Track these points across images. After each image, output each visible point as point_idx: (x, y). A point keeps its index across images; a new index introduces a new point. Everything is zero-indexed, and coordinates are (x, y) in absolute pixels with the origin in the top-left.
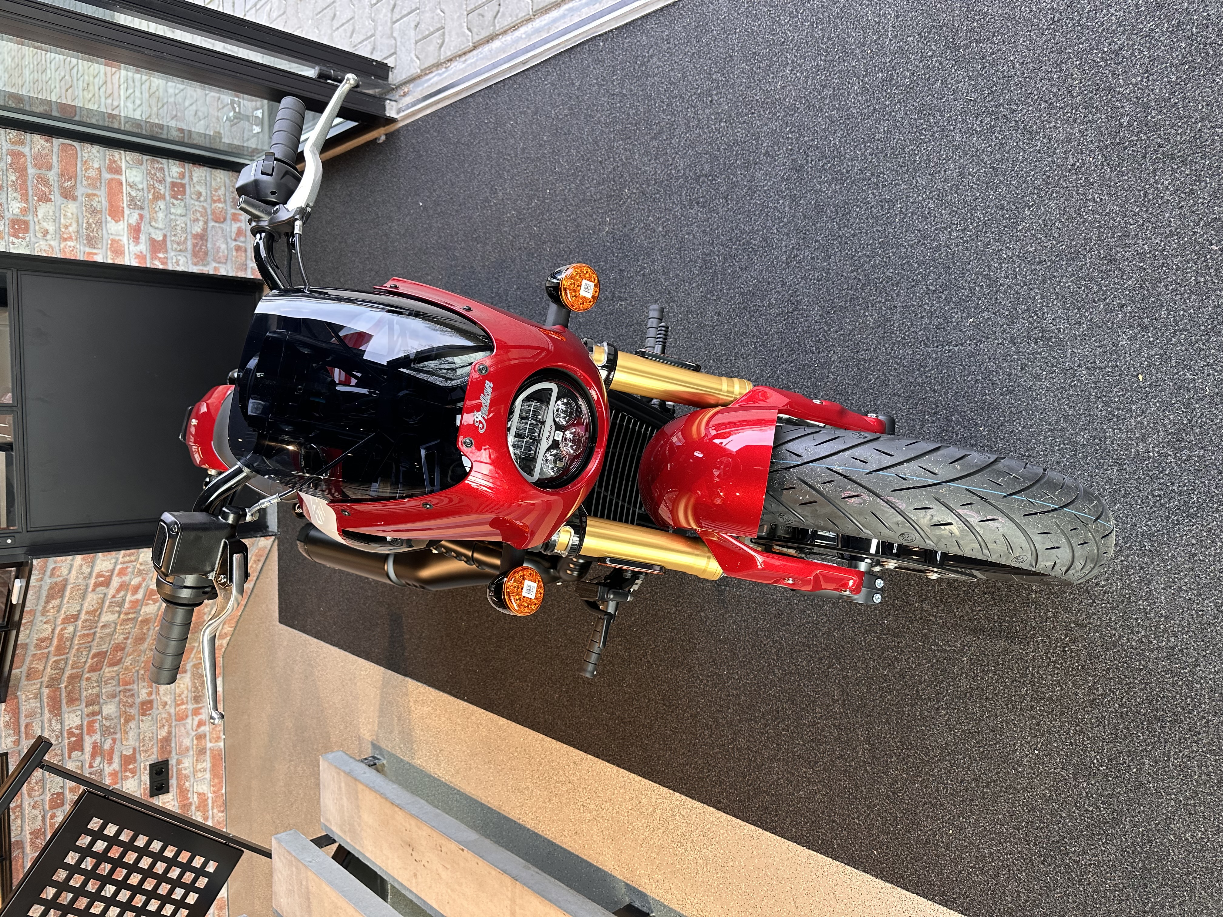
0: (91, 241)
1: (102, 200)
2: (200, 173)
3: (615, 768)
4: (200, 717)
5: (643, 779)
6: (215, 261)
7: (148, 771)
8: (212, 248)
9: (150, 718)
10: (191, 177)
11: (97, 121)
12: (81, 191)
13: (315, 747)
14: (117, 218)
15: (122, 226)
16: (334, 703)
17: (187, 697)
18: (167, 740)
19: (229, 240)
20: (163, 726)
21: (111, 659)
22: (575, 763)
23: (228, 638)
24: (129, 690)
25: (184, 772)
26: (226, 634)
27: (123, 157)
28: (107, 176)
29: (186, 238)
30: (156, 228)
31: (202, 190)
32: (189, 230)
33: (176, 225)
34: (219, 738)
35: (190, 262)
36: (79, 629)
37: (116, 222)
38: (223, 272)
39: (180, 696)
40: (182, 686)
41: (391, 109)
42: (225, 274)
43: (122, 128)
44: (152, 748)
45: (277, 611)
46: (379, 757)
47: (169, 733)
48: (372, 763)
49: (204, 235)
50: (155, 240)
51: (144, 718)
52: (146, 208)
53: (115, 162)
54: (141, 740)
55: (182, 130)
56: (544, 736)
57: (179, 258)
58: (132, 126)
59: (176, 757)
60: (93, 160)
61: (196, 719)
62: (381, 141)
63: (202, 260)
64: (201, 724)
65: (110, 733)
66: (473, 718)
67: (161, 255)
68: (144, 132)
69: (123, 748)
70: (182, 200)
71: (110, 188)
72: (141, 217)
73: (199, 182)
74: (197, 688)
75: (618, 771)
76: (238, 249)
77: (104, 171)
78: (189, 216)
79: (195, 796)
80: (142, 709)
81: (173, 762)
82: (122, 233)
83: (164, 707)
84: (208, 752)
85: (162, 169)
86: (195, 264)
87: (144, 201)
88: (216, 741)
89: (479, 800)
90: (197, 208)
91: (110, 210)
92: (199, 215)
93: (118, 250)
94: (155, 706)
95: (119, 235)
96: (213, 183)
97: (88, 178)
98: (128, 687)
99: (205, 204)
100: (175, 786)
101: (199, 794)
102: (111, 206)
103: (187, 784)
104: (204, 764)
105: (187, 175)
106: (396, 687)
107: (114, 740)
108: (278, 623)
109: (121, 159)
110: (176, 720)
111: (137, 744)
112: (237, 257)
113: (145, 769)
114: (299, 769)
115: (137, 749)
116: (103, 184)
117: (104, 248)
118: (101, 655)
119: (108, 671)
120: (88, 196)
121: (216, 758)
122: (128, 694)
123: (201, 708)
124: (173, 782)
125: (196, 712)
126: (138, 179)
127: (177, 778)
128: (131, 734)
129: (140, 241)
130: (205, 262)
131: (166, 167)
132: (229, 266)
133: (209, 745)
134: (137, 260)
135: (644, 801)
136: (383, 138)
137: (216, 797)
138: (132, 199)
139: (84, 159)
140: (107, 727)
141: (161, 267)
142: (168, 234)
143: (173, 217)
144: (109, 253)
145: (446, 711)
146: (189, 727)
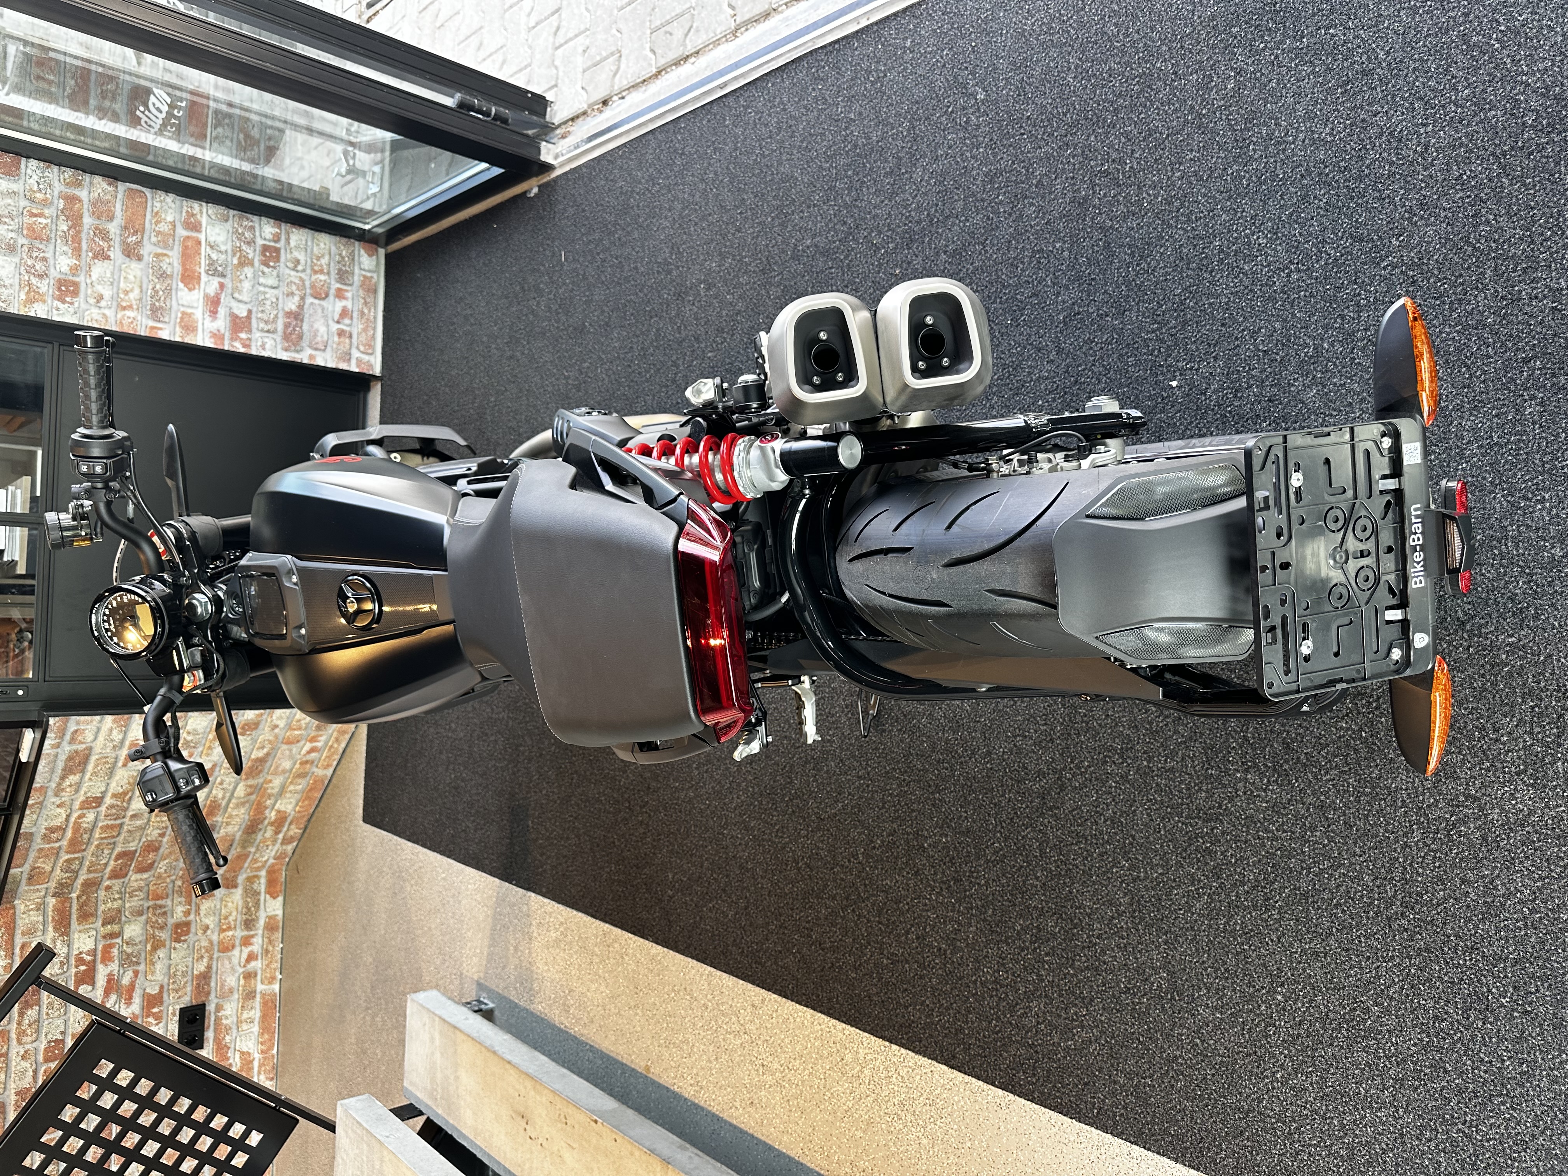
0: (156, 312)
1: (173, 262)
2: (298, 236)
3: (810, 1011)
4: (250, 948)
5: (848, 1027)
6: (310, 347)
7: (177, 1018)
8: (309, 331)
9: (185, 946)
10: (288, 240)
11: (176, 163)
12: (147, 250)
13: (401, 989)
14: (191, 286)
15: (196, 297)
16: (430, 928)
17: (235, 920)
18: (205, 977)
19: (331, 322)
20: (202, 957)
21: (140, 863)
22: (753, 1006)
23: (295, 844)
24: (161, 907)
25: (224, 1021)
26: (292, 837)
27: (204, 210)
28: (181, 232)
29: (276, 316)
30: (240, 301)
31: (301, 257)
32: (280, 306)
33: (266, 299)
34: (273, 978)
35: (279, 347)
36: (102, 817)
37: (190, 290)
38: (320, 361)
39: (226, 918)
40: (230, 904)
41: (548, 153)
42: (322, 364)
43: (206, 173)
44: (185, 987)
45: (361, 806)
46: (486, 1001)
47: (209, 967)
48: (476, 1008)
49: (299, 314)
50: (237, 317)
51: (177, 945)
52: (229, 276)
53: (193, 215)
54: (171, 975)
55: (281, 183)
56: (712, 969)
57: (266, 340)
58: (218, 172)
59: (216, 1001)
60: (166, 212)
61: (246, 951)
62: (532, 195)
63: (295, 345)
64: (251, 957)
65: (132, 964)
66: (616, 945)
67: (243, 335)
68: (233, 180)
69: (147, 984)
70: (274, 268)
71: (186, 248)
72: (222, 286)
73: (297, 247)
74: (249, 909)
75: (812, 1016)
76: (341, 333)
77: (178, 225)
78: (281, 289)
79: (238, 1055)
80: (176, 933)
81: (211, 1008)
82: (195, 305)
83: (205, 932)
84: (258, 996)
85: (252, 228)
86: (286, 350)
87: (226, 266)
88: (270, 983)
89: (620, 1058)
90: (293, 279)
91: (183, 275)
92: (294, 288)
93: (189, 326)
94: (193, 930)
95: (192, 307)
96: (315, 249)
97: (159, 233)
98: (159, 902)
99: (302, 275)
100: (211, 1041)
101: (242, 1053)
102: (185, 269)
103: (228, 1038)
104: (253, 1012)
105: (283, 237)
106: (514, 905)
107: (136, 973)
108: (361, 822)
109: (201, 212)
110: (219, 951)
111: (166, 980)
112: (339, 344)
113: (174, 1014)
114: (378, 1019)
115: (166, 988)
116: (177, 242)
117: (172, 322)
118: (127, 855)
119: (134, 879)
120: (157, 255)
121: (268, 1005)
122: (158, 911)
123: (252, 936)
124: (209, 1035)
125: (246, 941)
126: (221, 239)
127: (215, 1030)
128: (159, 966)
129: (218, 315)
130: (298, 348)
131: (257, 225)
132: (328, 354)
133: (260, 987)
134: (212, 340)
135: (849, 1057)
136: (535, 190)
137: (265, 1059)
138: (212, 263)
139: (155, 210)
140: (128, 955)
141: (242, 350)
142: (254, 310)
143: (262, 289)
144: (178, 329)
145: (580, 937)
146: (235, 961)
